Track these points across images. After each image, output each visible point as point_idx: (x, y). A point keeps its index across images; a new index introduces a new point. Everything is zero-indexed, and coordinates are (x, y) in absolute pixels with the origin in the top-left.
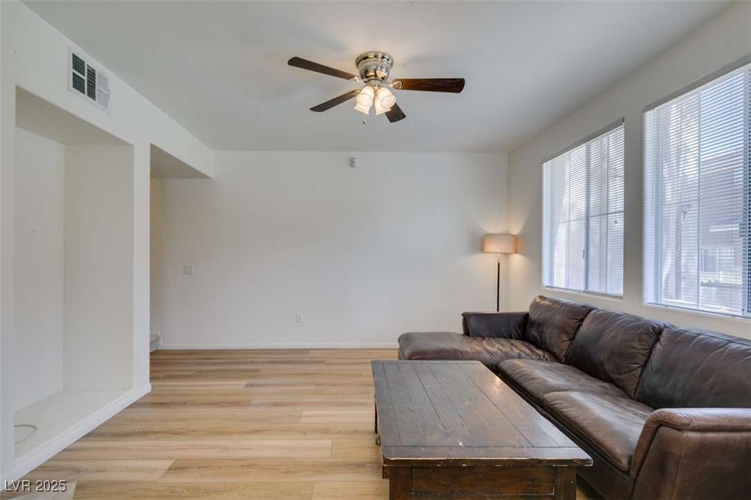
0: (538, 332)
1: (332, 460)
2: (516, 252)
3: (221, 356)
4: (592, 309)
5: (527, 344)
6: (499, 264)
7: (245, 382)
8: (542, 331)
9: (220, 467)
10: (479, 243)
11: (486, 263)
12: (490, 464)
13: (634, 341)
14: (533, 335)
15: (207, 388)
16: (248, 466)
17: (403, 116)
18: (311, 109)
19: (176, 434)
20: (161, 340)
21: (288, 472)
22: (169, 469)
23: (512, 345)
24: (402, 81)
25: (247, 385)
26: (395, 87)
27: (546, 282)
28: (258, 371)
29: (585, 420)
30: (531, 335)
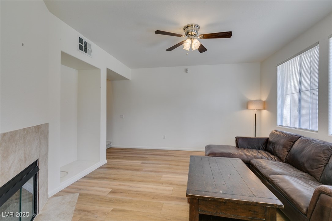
0: (273, 147)
1: (172, 195)
2: (264, 109)
3: (133, 151)
4: (300, 137)
5: (267, 152)
6: (255, 115)
7: (141, 162)
8: (275, 147)
9: (128, 193)
10: (246, 105)
11: (249, 114)
12: (233, 202)
13: (320, 153)
14: (270, 148)
15: (127, 163)
16: (139, 194)
17: (206, 50)
18: (166, 50)
19: (114, 179)
20: (112, 144)
21: (154, 198)
22: (110, 192)
23: (259, 152)
24: (203, 35)
25: (142, 163)
26: (200, 38)
27: (279, 123)
28: (147, 157)
29: (287, 188)
30: (269, 148)
